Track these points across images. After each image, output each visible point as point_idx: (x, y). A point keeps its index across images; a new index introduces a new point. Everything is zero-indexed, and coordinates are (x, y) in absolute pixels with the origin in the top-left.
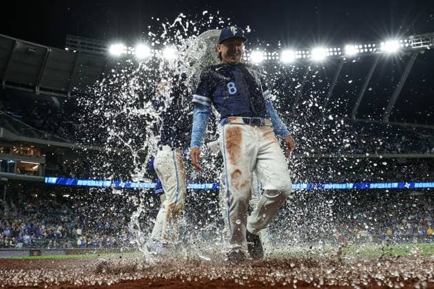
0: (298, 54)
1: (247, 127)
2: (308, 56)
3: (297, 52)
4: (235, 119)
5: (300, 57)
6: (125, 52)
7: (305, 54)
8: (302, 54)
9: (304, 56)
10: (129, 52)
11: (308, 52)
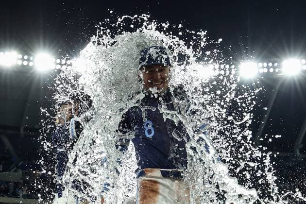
0: (263, 67)
1: (167, 182)
2: (277, 70)
3: (261, 64)
4: (151, 171)
5: (266, 70)
6: (20, 63)
7: (273, 67)
8: (268, 68)
9: (271, 70)
10: (25, 63)
11: (276, 64)
